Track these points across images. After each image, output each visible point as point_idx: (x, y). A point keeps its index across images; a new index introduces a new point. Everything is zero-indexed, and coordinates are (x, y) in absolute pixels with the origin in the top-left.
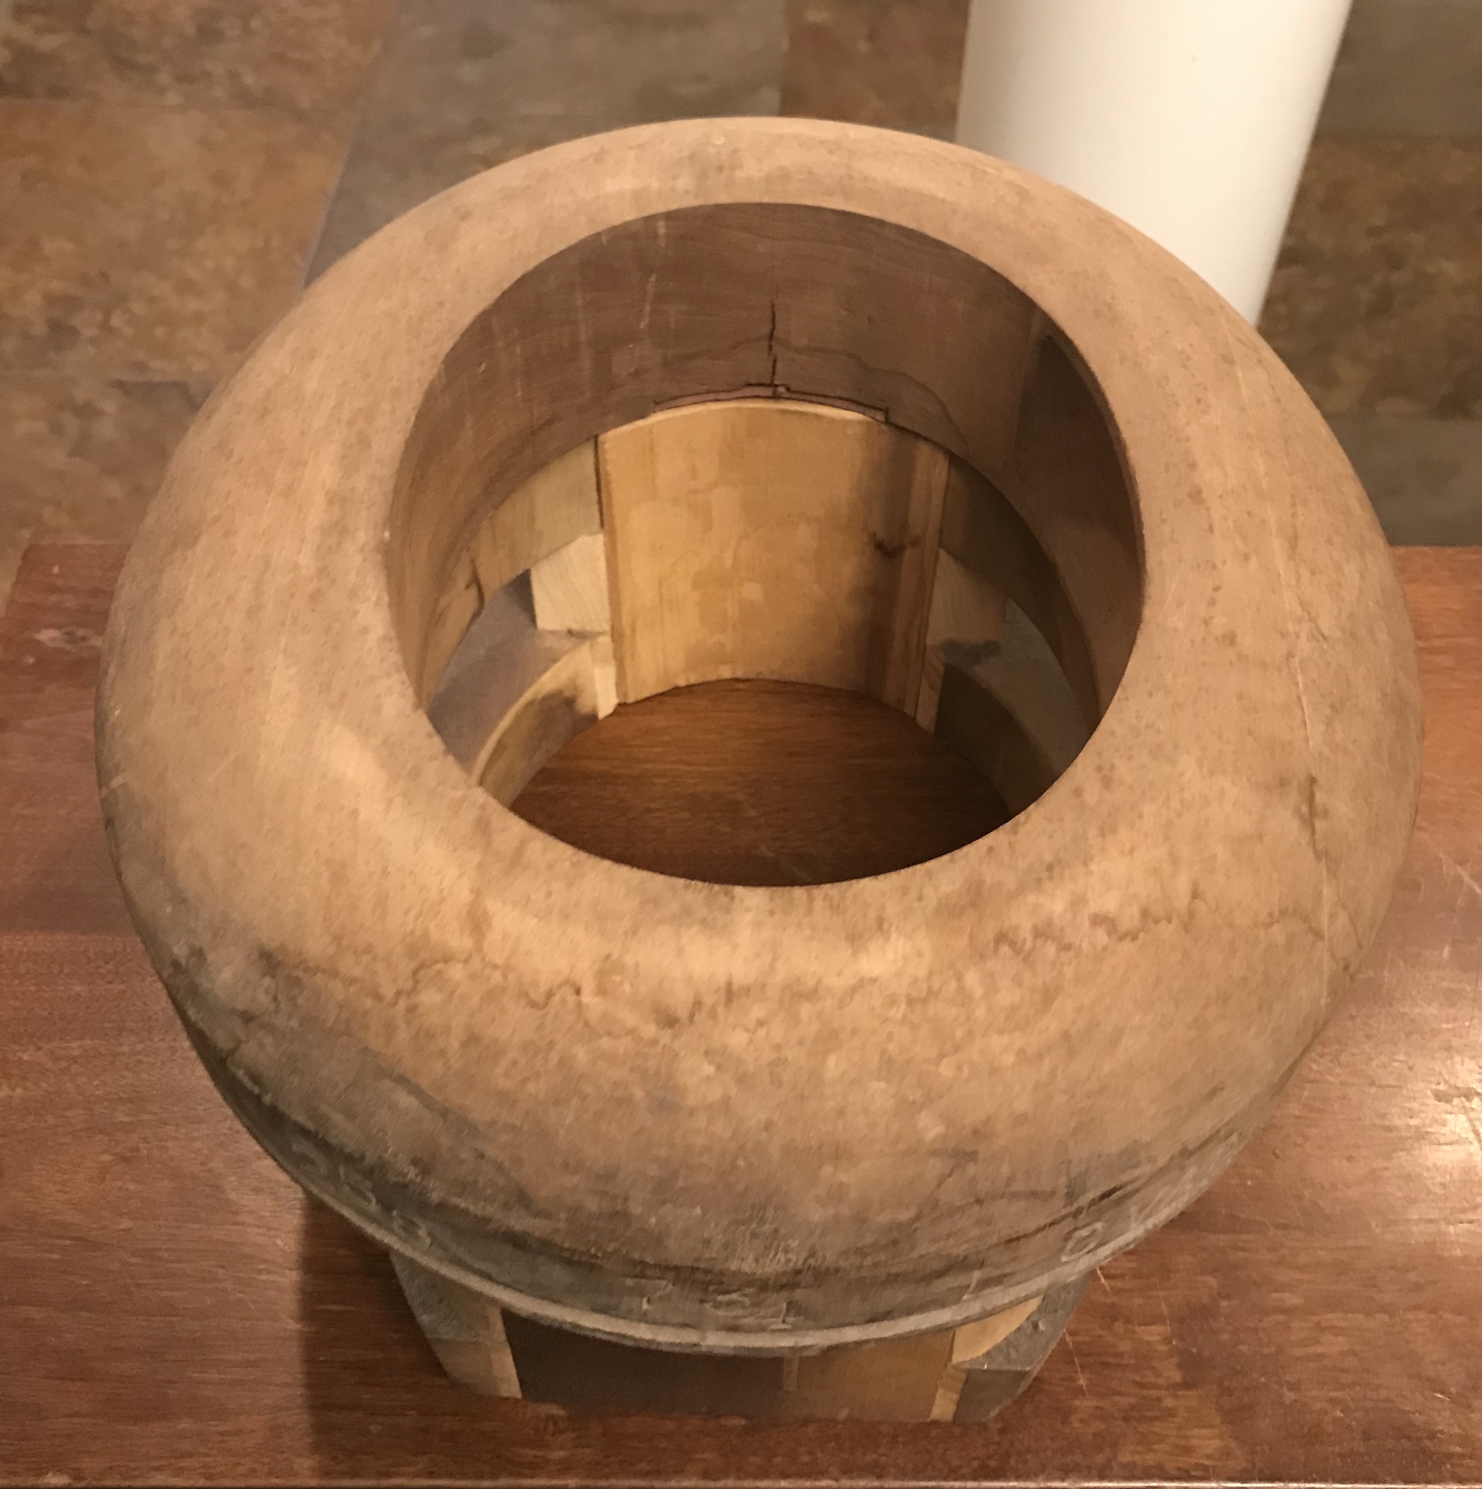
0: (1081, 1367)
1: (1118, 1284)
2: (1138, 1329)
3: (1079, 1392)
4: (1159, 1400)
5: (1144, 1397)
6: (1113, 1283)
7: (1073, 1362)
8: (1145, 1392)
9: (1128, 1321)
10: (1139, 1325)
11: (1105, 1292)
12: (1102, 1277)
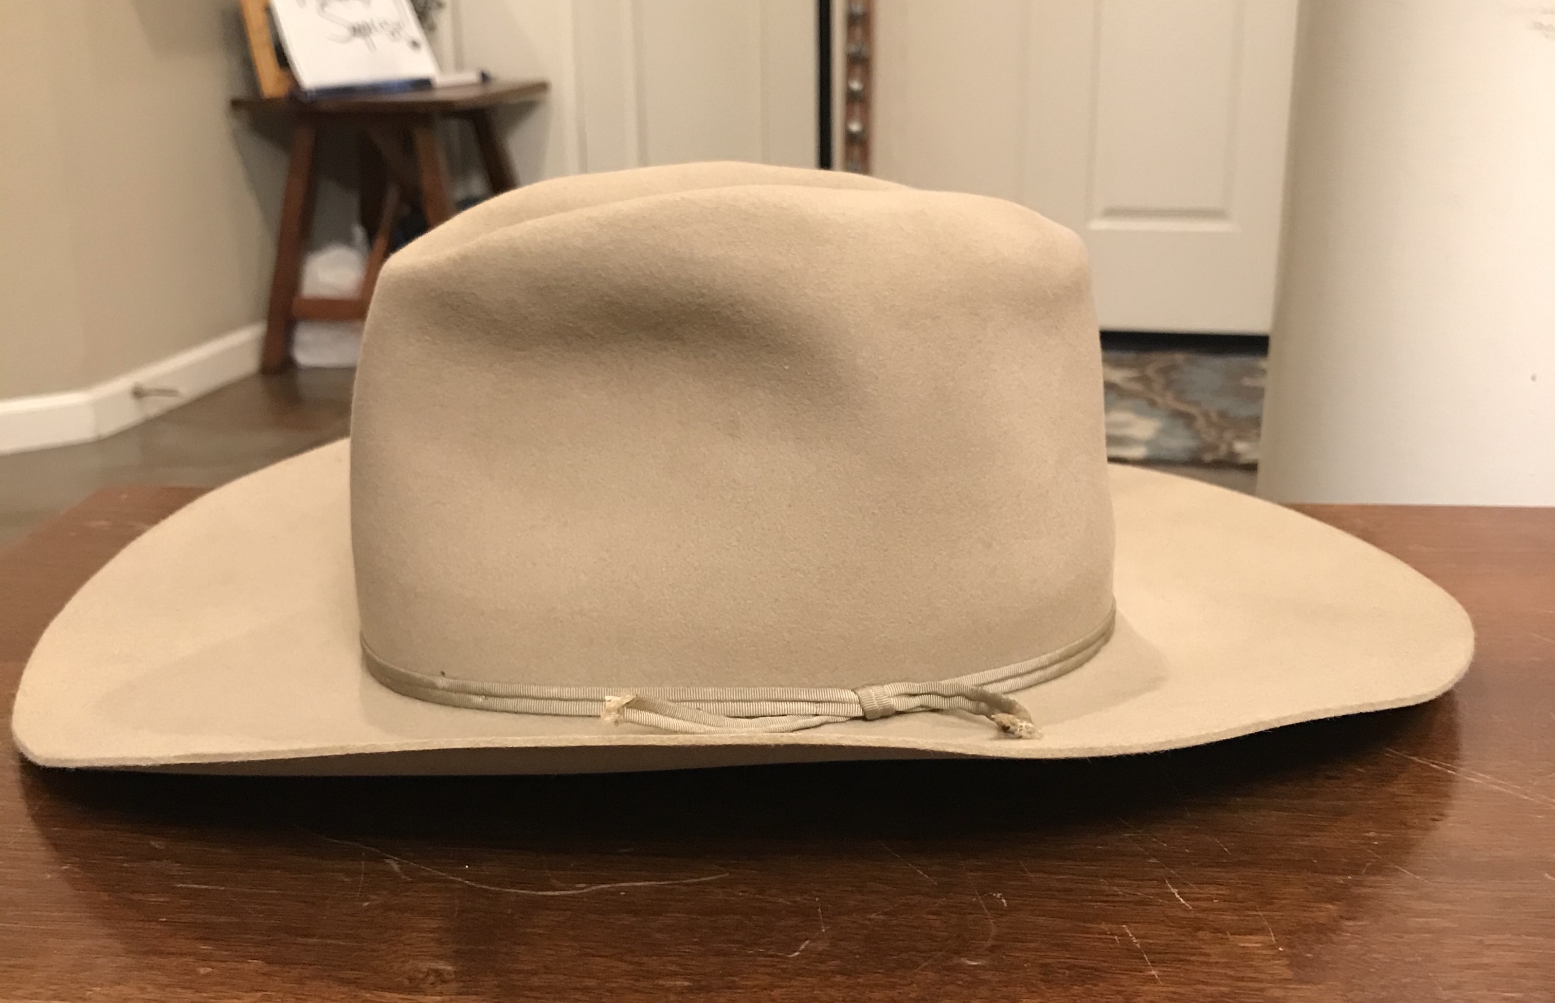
0: (1152, 962)
1: (1204, 904)
2: (1231, 938)
3: (1152, 979)
4: (1262, 990)
5: (1240, 988)
6: (1197, 903)
7: (1143, 958)
8: (1240, 984)
9: (1216, 930)
10: (1232, 934)
11: (1186, 910)
12: (1182, 900)
